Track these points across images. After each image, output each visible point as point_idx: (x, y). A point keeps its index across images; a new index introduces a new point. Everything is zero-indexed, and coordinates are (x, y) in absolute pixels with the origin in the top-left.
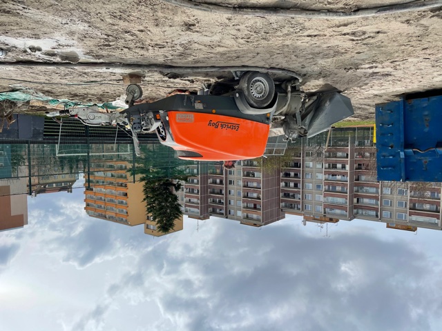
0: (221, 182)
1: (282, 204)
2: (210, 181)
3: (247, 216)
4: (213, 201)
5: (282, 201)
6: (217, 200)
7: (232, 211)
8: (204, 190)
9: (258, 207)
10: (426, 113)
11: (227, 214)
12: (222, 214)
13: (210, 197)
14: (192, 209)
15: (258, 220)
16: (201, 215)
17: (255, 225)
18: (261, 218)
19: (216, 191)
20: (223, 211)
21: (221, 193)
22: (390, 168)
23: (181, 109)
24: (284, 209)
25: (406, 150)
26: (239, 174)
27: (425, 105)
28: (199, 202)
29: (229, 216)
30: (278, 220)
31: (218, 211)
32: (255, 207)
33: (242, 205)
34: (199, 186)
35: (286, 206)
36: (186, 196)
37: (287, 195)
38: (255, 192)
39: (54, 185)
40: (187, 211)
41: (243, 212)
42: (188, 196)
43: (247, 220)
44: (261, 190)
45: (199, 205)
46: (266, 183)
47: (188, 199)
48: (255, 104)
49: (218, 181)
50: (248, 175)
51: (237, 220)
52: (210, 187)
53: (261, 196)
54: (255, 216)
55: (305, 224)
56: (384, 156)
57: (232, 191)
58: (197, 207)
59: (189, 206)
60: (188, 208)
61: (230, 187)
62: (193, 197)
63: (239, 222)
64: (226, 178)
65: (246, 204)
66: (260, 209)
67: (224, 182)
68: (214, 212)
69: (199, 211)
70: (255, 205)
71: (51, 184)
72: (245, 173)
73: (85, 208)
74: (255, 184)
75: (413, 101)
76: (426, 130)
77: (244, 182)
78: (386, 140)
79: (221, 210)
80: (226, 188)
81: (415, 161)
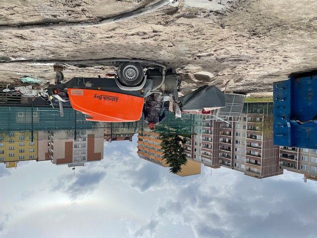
0: (230, 141)
1: (281, 163)
2: (221, 139)
3: (249, 169)
4: (223, 155)
5: (281, 160)
6: (226, 155)
7: (237, 164)
8: (216, 146)
9: (259, 163)
10: (310, 89)
11: (233, 166)
12: (229, 165)
13: (221, 152)
14: (206, 159)
15: (258, 173)
16: (213, 164)
17: (256, 177)
18: (261, 172)
19: (225, 148)
20: (230, 164)
21: (229, 149)
22: (281, 135)
23: (75, 87)
24: (282, 167)
25: (292, 121)
26: (244, 135)
27: (309, 83)
28: (212, 155)
29: (235, 167)
30: (276, 175)
31: (226, 163)
32: (256, 163)
33: (245, 160)
34: (212, 143)
35: (284, 165)
36: (202, 150)
37: (285, 155)
38: (257, 151)
39: (122, 135)
40: (202, 161)
41: (246, 165)
42: (204, 150)
43: (249, 172)
44: (262, 150)
45: (212, 157)
46: (266, 145)
47: (204, 152)
48: (127, 84)
49: (227, 140)
50: (251, 137)
51: (241, 171)
52: (221, 144)
53: (261, 154)
54: (256, 170)
55: (306, 181)
56: (278, 125)
57: (238, 149)
58: (210, 159)
59: (204, 157)
60: (204, 159)
61: (236, 145)
62: (207, 150)
63: (244, 173)
64: (233, 138)
65: (248, 160)
66: (260, 165)
67: (232, 141)
68: (223, 164)
69: (211, 161)
70: (256, 161)
71: (120, 135)
72: (249, 135)
73: (138, 152)
74: (257, 145)
75: (300, 80)
76: (310, 104)
77: (248, 142)
78: (280, 112)
79: (228, 162)
80: (233, 146)
81: (301, 130)
